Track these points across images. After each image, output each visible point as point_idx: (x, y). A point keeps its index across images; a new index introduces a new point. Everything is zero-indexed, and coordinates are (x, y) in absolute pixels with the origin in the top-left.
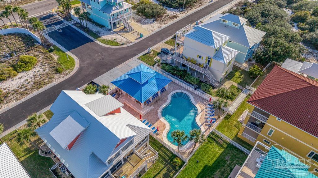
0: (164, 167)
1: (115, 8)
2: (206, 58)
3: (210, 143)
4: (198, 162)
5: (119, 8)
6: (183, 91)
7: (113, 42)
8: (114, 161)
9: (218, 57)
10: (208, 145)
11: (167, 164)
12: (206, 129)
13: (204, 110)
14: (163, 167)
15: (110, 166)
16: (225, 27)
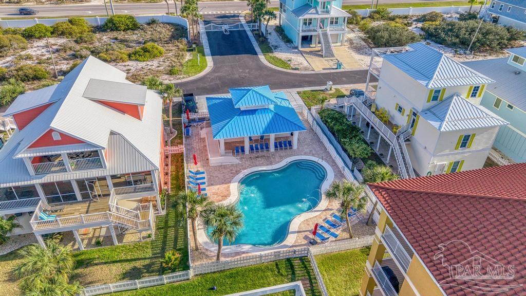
0: (149, 258)
1: (314, 12)
2: (409, 114)
3: (279, 272)
4: (213, 289)
5: (320, 13)
6: (324, 163)
7: (285, 63)
8: (48, 175)
9: (434, 114)
10: (269, 273)
11: (159, 255)
12: (297, 244)
13: (332, 212)
14: (147, 256)
15: (36, 179)
16: (513, 75)
